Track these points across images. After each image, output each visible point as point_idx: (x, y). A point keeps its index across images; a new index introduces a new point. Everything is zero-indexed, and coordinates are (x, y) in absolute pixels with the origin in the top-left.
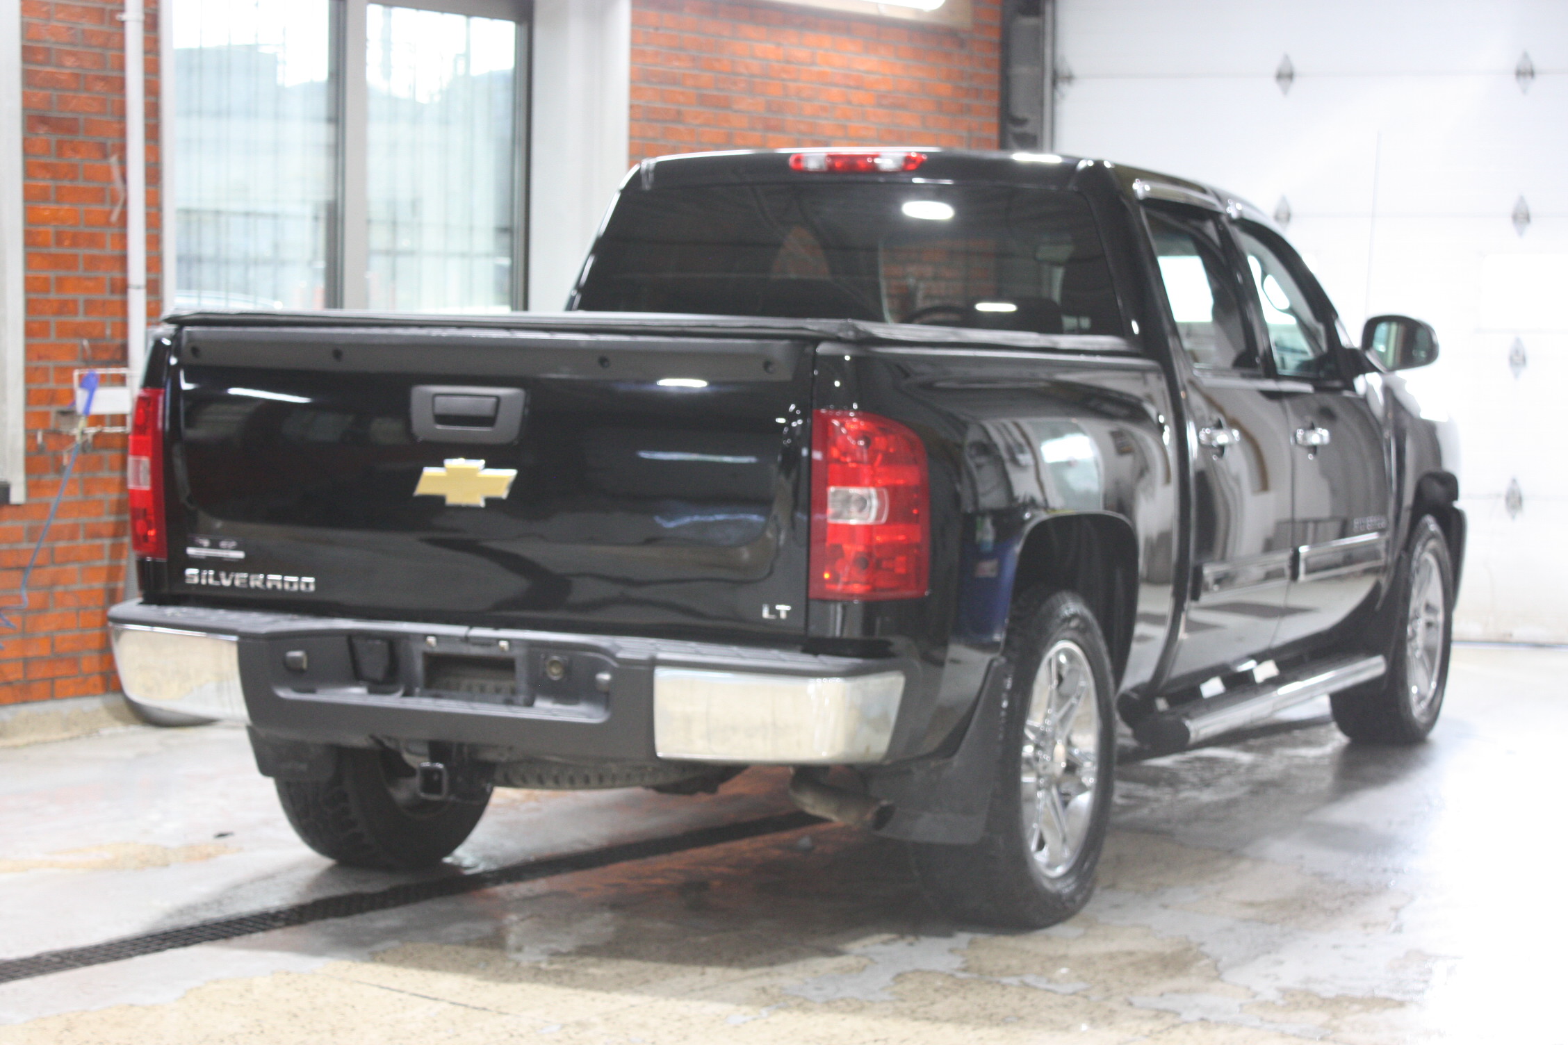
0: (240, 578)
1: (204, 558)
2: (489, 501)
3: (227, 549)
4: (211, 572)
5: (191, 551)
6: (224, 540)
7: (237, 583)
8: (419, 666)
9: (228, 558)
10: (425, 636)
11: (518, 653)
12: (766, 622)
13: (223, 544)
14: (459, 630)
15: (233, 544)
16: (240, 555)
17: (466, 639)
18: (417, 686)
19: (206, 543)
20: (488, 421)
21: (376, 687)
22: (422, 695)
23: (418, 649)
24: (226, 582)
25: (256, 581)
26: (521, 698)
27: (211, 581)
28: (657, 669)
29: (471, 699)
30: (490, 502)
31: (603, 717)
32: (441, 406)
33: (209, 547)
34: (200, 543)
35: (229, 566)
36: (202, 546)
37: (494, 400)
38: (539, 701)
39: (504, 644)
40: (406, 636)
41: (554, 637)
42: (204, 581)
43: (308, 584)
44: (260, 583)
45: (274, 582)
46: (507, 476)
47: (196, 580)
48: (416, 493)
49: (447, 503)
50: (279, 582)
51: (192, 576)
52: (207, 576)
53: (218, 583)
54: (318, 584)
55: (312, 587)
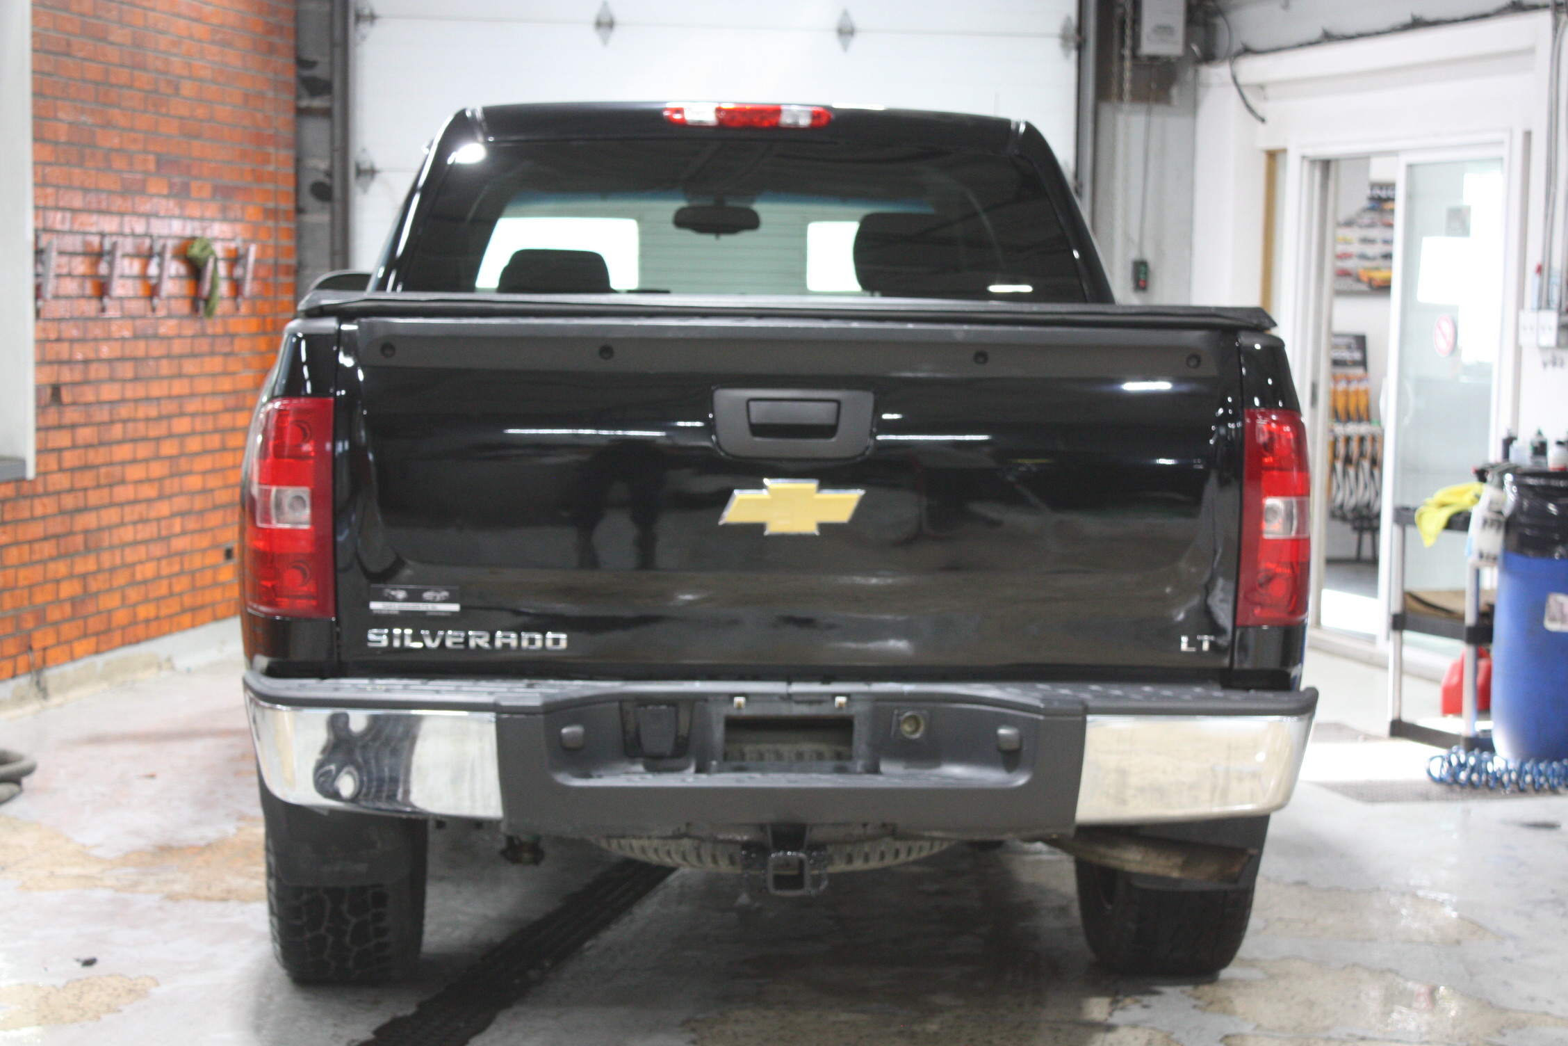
0: (452, 638)
1: (396, 613)
2: (822, 526)
3: (434, 601)
4: (408, 631)
5: (375, 606)
6: (428, 590)
7: (449, 643)
8: (718, 732)
9: (434, 612)
10: (732, 696)
11: (859, 709)
13: (427, 595)
14: (778, 687)
15: (445, 594)
16: (455, 607)
17: (788, 698)
18: (713, 758)
19: (401, 594)
20: (827, 431)
21: (655, 764)
22: (720, 771)
23: (719, 714)
24: (432, 644)
25: (478, 640)
26: (859, 765)
27: (408, 643)
28: (1090, 718)
29: (788, 769)
30: (827, 529)
31: (1021, 780)
32: (760, 413)
33: (406, 600)
34: (389, 595)
35: (436, 623)
36: (394, 599)
37: (833, 406)
38: (885, 767)
39: (841, 700)
40: (704, 697)
41: (908, 688)
42: (397, 643)
43: (556, 641)
44: (484, 642)
45: (506, 641)
46: (853, 496)
47: (384, 642)
48: (721, 522)
49: (767, 533)
50: (513, 639)
51: (377, 638)
52: (402, 637)
53: (418, 645)
54: (569, 640)
55: (563, 644)
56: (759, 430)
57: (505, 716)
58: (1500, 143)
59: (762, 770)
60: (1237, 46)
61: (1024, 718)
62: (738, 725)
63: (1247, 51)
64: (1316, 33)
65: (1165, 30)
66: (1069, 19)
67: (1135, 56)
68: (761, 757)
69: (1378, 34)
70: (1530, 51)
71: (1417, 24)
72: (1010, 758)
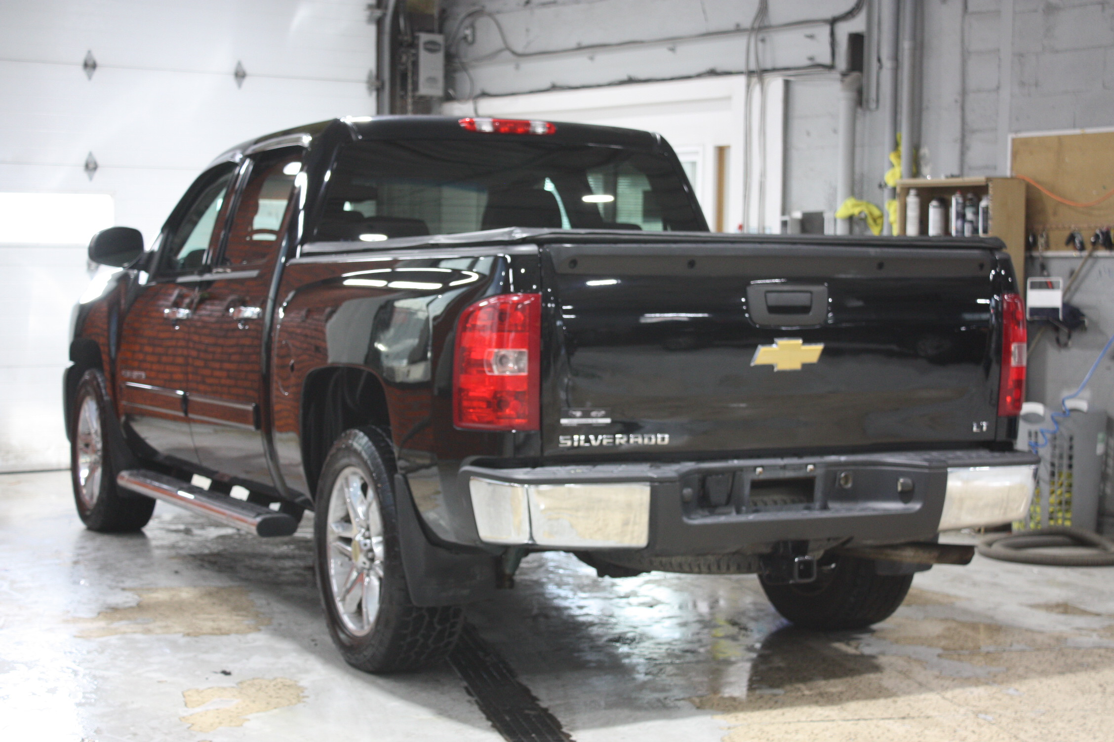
0: (606, 440)
1: (575, 425)
2: (803, 365)
3: (596, 417)
5: (564, 421)
6: (594, 410)
7: (605, 442)
8: (747, 489)
9: (597, 424)
10: (755, 468)
11: (820, 472)
12: (976, 433)
13: (593, 414)
15: (603, 413)
16: (608, 421)
17: (784, 467)
18: (745, 505)
19: (578, 414)
20: (806, 310)
21: (714, 510)
22: (747, 511)
23: (748, 478)
24: (595, 443)
26: (817, 505)
27: (582, 443)
28: (949, 470)
29: (780, 510)
30: (806, 367)
31: (916, 506)
32: (773, 299)
33: (582, 417)
34: (572, 414)
35: (597, 430)
36: (574, 417)
37: (808, 295)
38: (831, 505)
39: (810, 467)
40: (741, 469)
41: (843, 458)
42: (576, 444)
43: (663, 439)
44: (623, 441)
45: (636, 440)
46: (818, 348)
47: (569, 443)
48: (752, 364)
49: (776, 370)
50: (640, 440)
51: (565, 442)
52: (579, 440)
53: (587, 445)
54: (670, 438)
55: (667, 441)
56: (773, 309)
57: (656, 484)
58: (696, 153)
59: (766, 511)
60: (478, 91)
61: (914, 473)
62: (759, 485)
63: (485, 95)
64: (547, 85)
65: (432, 80)
66: (371, 72)
67: (413, 97)
68: (766, 504)
69: (599, 86)
70: (728, 98)
71: (631, 81)
72: (906, 496)
